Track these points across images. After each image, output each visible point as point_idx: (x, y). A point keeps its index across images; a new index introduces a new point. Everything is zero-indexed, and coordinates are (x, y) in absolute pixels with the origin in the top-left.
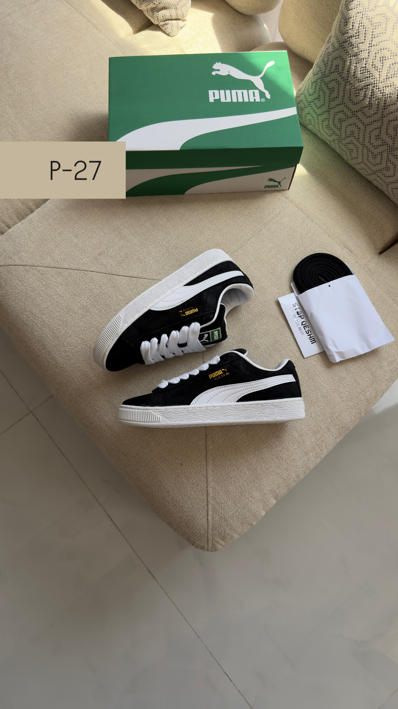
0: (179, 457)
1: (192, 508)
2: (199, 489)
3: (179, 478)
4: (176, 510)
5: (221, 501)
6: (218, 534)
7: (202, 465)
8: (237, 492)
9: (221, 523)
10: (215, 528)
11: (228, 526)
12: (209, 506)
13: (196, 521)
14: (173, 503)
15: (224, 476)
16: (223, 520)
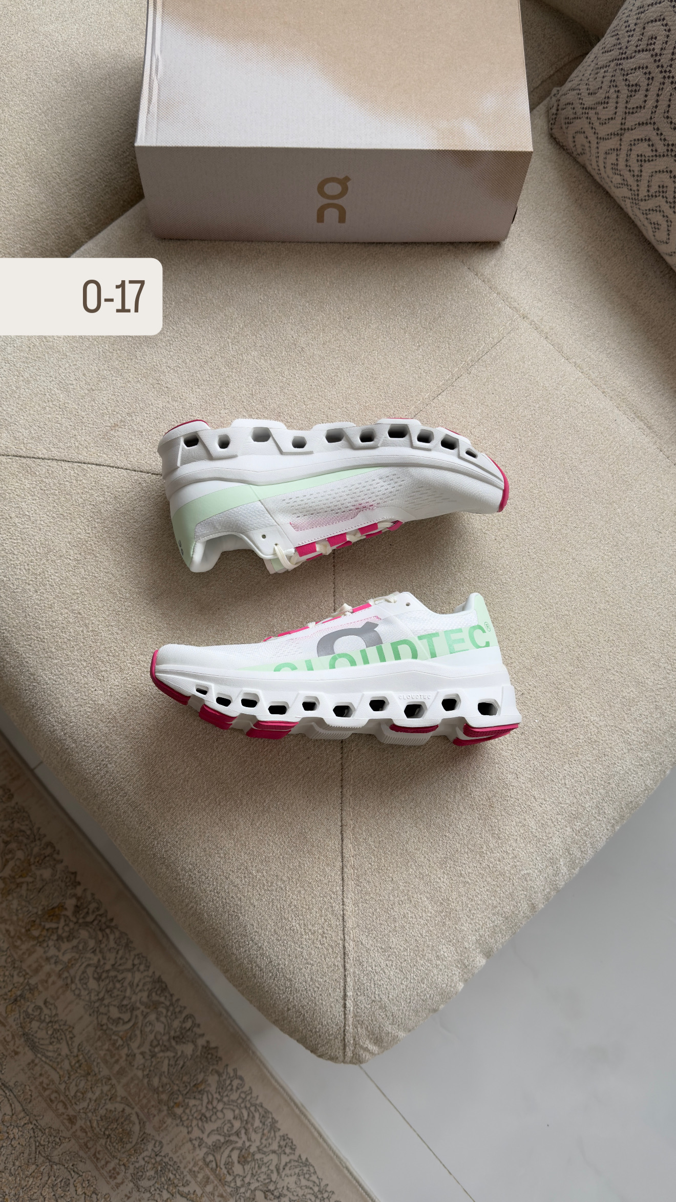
1: (311, 983)
2: (326, 944)
3: (284, 921)
4: (276, 985)
5: (374, 968)
6: (366, 1034)
7: (334, 893)
9: (374, 1013)
10: (360, 1022)
11: (388, 1019)
12: (348, 979)
13: (320, 1009)
14: (270, 971)
15: (380, 916)
16: (378, 1007)
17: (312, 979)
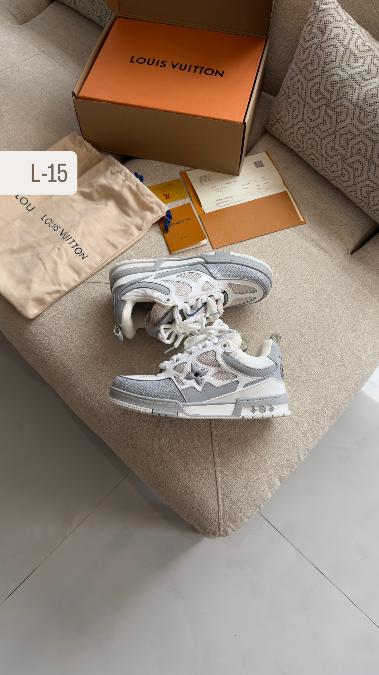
0: (186, 445)
1: (202, 494)
2: (208, 474)
3: (188, 465)
4: (187, 496)
5: (230, 484)
6: (229, 518)
7: (209, 451)
8: (244, 475)
9: (231, 506)
10: (226, 512)
11: (238, 509)
12: (219, 490)
13: (207, 506)
14: (183, 490)
15: (230, 460)
16: (233, 503)
17: (202, 491)
